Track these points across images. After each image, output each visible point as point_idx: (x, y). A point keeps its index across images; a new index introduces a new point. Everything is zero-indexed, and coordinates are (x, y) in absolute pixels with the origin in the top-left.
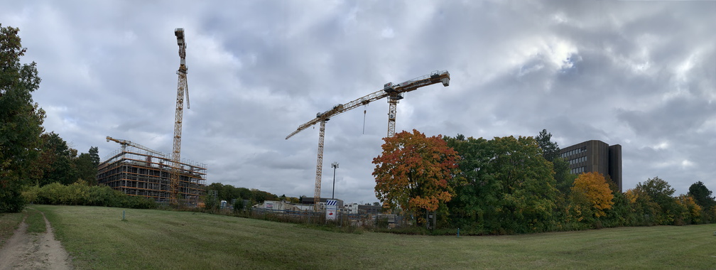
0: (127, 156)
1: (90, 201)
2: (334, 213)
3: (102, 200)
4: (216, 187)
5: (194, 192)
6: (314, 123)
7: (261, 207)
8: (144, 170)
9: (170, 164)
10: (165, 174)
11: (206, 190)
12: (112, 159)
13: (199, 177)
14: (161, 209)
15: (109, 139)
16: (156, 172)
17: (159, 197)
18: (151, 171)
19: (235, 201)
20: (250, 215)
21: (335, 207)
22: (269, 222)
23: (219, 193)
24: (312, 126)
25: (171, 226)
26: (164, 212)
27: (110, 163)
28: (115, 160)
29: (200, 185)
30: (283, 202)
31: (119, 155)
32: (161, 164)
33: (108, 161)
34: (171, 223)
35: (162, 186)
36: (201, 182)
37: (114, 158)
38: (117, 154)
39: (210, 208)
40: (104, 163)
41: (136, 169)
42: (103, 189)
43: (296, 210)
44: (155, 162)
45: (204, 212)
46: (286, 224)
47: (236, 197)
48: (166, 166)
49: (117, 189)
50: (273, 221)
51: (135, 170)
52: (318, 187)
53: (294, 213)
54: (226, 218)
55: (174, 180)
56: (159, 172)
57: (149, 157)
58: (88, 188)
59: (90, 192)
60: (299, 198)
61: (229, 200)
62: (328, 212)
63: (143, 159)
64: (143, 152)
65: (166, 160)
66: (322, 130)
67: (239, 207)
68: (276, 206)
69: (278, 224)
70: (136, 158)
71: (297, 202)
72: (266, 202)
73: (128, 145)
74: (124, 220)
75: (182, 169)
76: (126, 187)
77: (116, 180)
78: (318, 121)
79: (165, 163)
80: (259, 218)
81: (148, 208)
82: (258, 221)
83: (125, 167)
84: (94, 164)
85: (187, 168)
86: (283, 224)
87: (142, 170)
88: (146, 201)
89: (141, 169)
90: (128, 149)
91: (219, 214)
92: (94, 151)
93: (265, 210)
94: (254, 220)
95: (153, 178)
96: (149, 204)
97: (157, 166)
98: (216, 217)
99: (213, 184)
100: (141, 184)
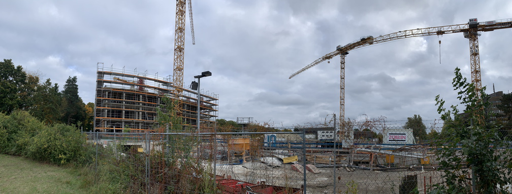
8: (132, 95)
13: (210, 108)
66: (343, 63)
78: (338, 54)
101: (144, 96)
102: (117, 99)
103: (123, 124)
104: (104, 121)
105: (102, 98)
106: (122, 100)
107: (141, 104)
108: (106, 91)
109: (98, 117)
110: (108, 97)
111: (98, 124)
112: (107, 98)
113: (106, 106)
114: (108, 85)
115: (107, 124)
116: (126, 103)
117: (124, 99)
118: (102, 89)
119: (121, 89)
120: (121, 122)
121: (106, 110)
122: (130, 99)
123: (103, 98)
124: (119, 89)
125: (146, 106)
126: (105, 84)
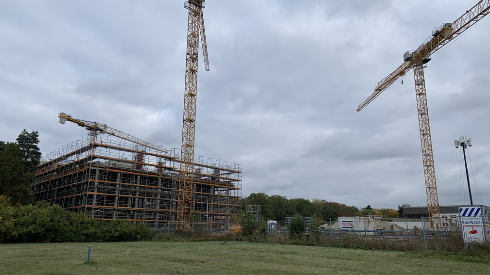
0: (98, 151)
1: (15, 233)
2: (479, 230)
3: (42, 230)
4: (258, 199)
5: (223, 209)
6: (402, 73)
7: (334, 227)
8: (130, 176)
9: (177, 166)
10: (168, 182)
11: (241, 205)
12: (68, 155)
13: (229, 185)
14: (160, 239)
15: (65, 118)
16: (152, 179)
17: (157, 220)
18: (142, 177)
19: (290, 220)
20: (317, 240)
21: (479, 219)
22: (351, 251)
23: (262, 208)
24: (400, 79)
25: (180, 265)
26: (167, 244)
27: (64, 163)
28: (74, 158)
29: (231, 198)
30: (370, 217)
31: (84, 150)
32: (160, 166)
33: (59, 160)
34: (180, 261)
35: (162, 202)
36: (233, 193)
37: (73, 154)
38: (79, 148)
39: (249, 233)
40: (51, 163)
41: (115, 174)
42: (45, 211)
43: (396, 229)
44: (151, 163)
45: (241, 240)
46: (382, 253)
47: (291, 214)
48: (169, 169)
49: (76, 210)
50: (358, 248)
51: (113, 175)
52: (432, 188)
53: (392, 233)
54: (279, 248)
55: (182, 191)
56: (157, 179)
57: (141, 155)
58: (11, 210)
59: (16, 216)
60: (397, 209)
61: (280, 219)
62: (466, 230)
63: (130, 157)
64: (129, 145)
65: (170, 159)
66: (420, 83)
67: (297, 230)
68: (359, 225)
69: (368, 252)
70: (115, 154)
71: (395, 216)
72: (341, 219)
73: (102, 131)
74: (90, 262)
75: (198, 174)
76: (94, 206)
77: (75, 195)
78: (410, 67)
79: (168, 164)
80: (334, 245)
81: (136, 239)
82: (332, 249)
83: (94, 171)
84: (27, 164)
85: (205, 171)
86: (376, 253)
87: (126, 177)
88: (133, 228)
89: (124, 175)
90: (101, 138)
91: (265, 241)
92: (29, 140)
93: (340, 232)
94: (326, 249)
95: (147, 190)
96: (138, 233)
97: (152, 169)
98: (262, 246)
99: (253, 196)
100: (123, 201)
102: (110, 182)
107: (138, 188)
116: (120, 186)
122: (124, 182)
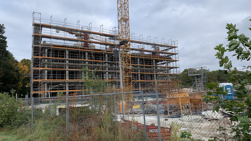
13: (168, 58)
36: (172, 65)
41: (63, 51)
101: (90, 54)
102: (58, 58)
103: (67, 86)
104: (44, 83)
105: (40, 57)
106: (64, 58)
107: (87, 63)
108: (45, 48)
109: (36, 79)
110: (48, 56)
111: (36, 87)
112: (46, 57)
113: (46, 66)
114: (48, 41)
115: (48, 87)
116: (69, 62)
117: (67, 58)
118: (40, 46)
119: (63, 47)
120: (64, 83)
121: (46, 71)
122: (74, 58)
123: (42, 57)
124: (60, 46)
125: (92, 65)
126: (43, 39)
